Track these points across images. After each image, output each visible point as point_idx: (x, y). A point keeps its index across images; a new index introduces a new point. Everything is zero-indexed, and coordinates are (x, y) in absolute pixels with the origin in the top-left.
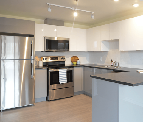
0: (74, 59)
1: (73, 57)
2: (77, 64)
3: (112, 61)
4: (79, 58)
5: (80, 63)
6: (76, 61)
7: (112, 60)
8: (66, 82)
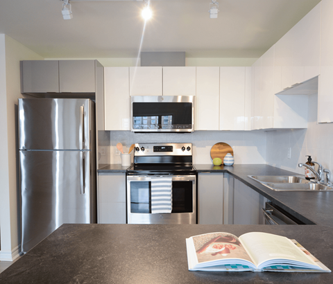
0: (218, 150)
1: (217, 146)
2: (223, 165)
3: (310, 162)
4: (234, 148)
5: (231, 163)
6: (221, 155)
7: (310, 159)
8: (170, 211)
